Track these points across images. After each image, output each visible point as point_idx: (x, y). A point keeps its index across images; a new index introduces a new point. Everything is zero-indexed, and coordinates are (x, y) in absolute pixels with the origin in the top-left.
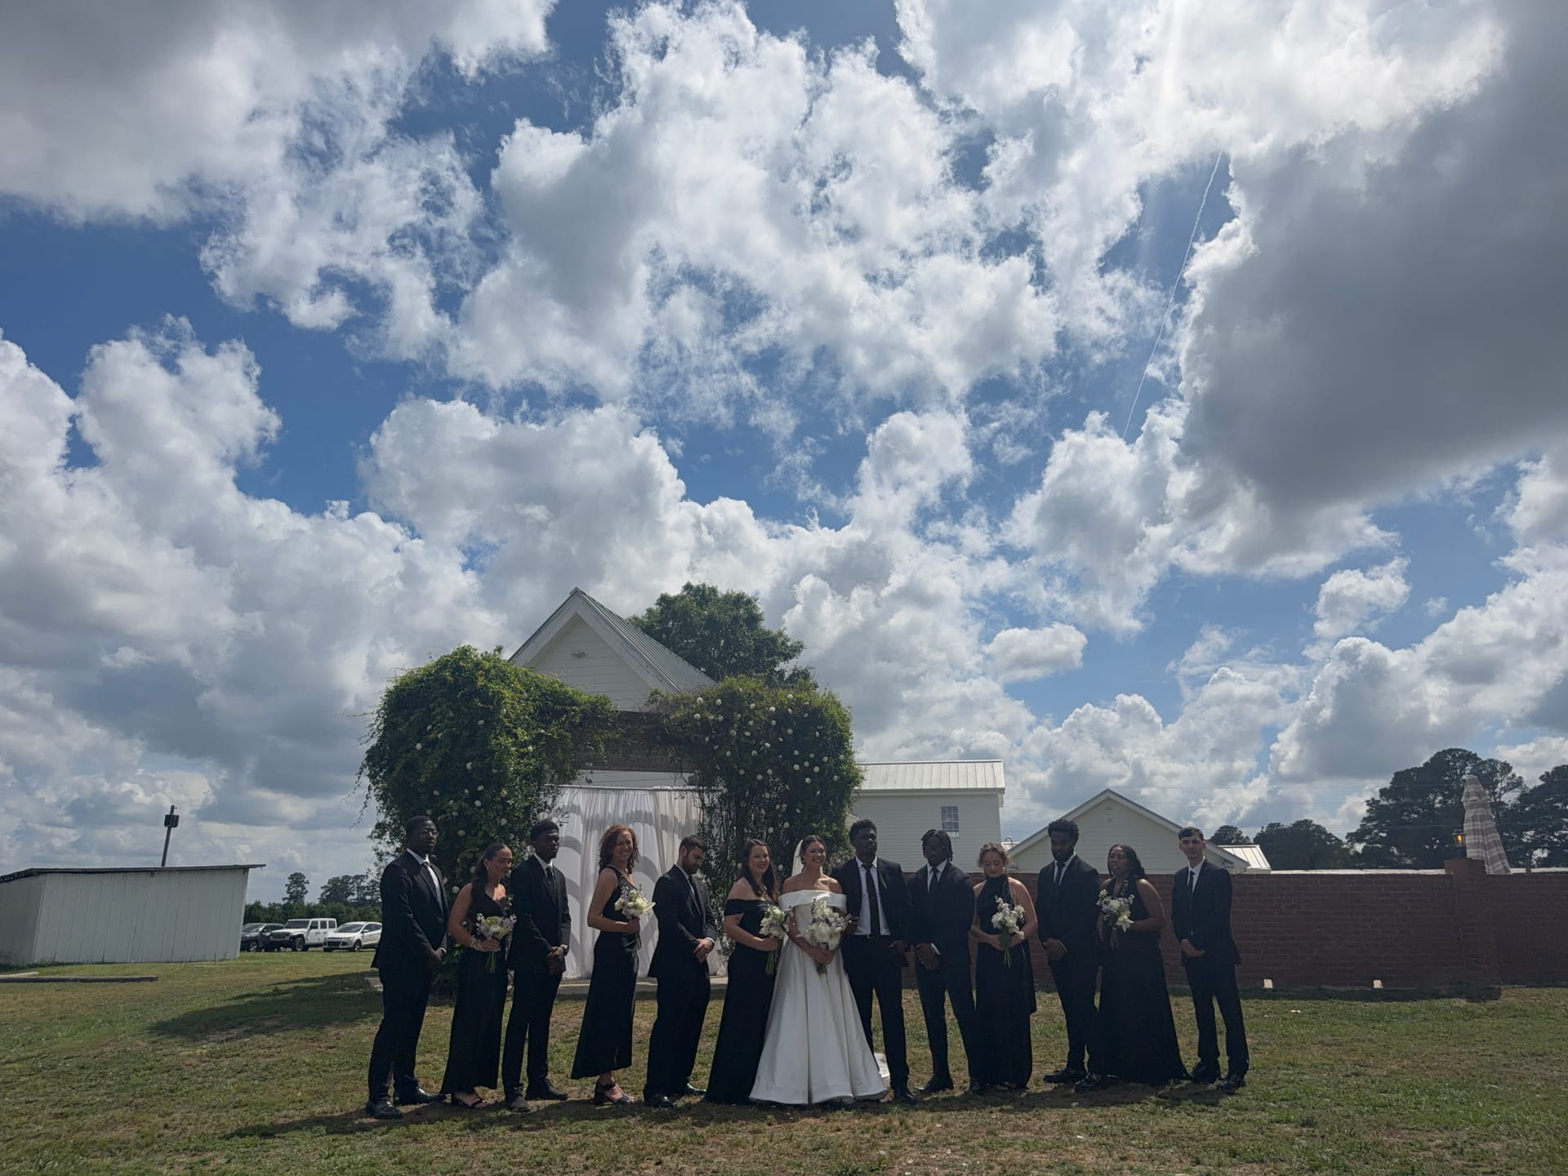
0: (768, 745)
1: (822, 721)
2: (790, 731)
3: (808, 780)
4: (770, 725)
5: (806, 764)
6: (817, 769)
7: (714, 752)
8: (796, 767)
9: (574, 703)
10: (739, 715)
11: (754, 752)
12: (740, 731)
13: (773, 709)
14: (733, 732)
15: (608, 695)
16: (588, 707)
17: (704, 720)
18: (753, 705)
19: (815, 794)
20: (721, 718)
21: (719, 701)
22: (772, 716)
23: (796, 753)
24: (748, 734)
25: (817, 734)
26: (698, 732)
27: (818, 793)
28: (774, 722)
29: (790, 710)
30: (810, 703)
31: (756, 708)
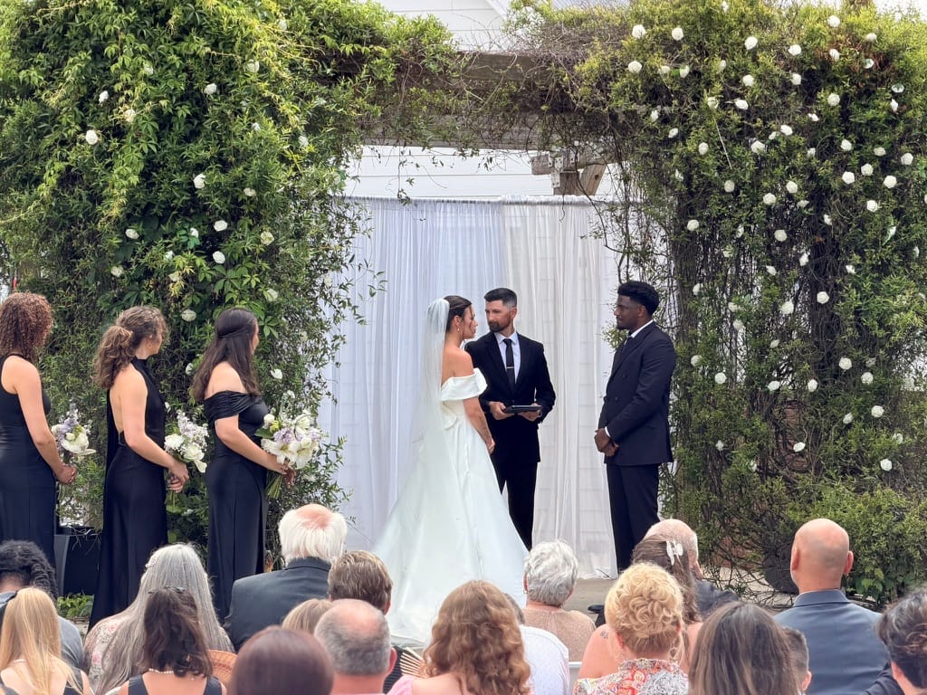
0: (787, 130)
1: (903, 76)
2: (834, 99)
3: (872, 205)
4: (787, 85)
5: (867, 169)
6: (890, 181)
7: (668, 142)
8: (848, 177)
9: (376, 40)
10: (723, 64)
11: (757, 146)
12: (726, 99)
13: (795, 50)
14: (711, 101)
15: (444, 19)
16: (402, 47)
17: (649, 77)
18: (751, 42)
19: (884, 233)
20: (685, 71)
21: (677, 33)
22: (793, 64)
23: (846, 145)
24: (742, 104)
25: (894, 105)
26: (634, 99)
27: (892, 231)
28: (797, 79)
29: (834, 53)
30: (880, 35)
31: (760, 47)
